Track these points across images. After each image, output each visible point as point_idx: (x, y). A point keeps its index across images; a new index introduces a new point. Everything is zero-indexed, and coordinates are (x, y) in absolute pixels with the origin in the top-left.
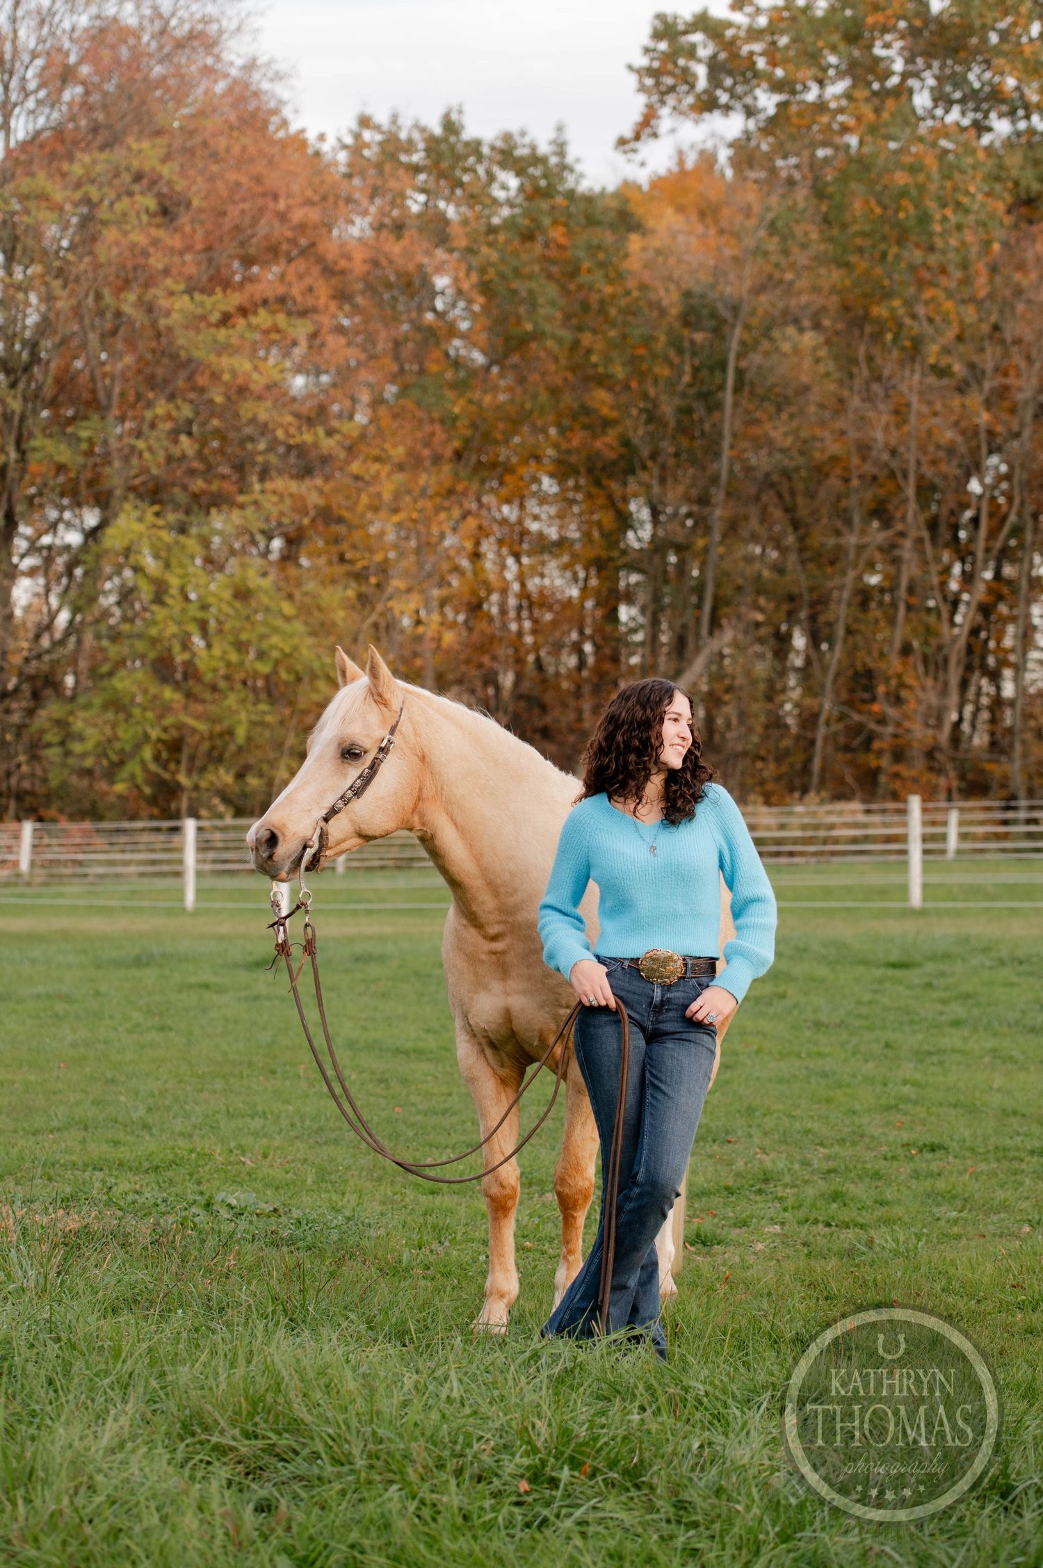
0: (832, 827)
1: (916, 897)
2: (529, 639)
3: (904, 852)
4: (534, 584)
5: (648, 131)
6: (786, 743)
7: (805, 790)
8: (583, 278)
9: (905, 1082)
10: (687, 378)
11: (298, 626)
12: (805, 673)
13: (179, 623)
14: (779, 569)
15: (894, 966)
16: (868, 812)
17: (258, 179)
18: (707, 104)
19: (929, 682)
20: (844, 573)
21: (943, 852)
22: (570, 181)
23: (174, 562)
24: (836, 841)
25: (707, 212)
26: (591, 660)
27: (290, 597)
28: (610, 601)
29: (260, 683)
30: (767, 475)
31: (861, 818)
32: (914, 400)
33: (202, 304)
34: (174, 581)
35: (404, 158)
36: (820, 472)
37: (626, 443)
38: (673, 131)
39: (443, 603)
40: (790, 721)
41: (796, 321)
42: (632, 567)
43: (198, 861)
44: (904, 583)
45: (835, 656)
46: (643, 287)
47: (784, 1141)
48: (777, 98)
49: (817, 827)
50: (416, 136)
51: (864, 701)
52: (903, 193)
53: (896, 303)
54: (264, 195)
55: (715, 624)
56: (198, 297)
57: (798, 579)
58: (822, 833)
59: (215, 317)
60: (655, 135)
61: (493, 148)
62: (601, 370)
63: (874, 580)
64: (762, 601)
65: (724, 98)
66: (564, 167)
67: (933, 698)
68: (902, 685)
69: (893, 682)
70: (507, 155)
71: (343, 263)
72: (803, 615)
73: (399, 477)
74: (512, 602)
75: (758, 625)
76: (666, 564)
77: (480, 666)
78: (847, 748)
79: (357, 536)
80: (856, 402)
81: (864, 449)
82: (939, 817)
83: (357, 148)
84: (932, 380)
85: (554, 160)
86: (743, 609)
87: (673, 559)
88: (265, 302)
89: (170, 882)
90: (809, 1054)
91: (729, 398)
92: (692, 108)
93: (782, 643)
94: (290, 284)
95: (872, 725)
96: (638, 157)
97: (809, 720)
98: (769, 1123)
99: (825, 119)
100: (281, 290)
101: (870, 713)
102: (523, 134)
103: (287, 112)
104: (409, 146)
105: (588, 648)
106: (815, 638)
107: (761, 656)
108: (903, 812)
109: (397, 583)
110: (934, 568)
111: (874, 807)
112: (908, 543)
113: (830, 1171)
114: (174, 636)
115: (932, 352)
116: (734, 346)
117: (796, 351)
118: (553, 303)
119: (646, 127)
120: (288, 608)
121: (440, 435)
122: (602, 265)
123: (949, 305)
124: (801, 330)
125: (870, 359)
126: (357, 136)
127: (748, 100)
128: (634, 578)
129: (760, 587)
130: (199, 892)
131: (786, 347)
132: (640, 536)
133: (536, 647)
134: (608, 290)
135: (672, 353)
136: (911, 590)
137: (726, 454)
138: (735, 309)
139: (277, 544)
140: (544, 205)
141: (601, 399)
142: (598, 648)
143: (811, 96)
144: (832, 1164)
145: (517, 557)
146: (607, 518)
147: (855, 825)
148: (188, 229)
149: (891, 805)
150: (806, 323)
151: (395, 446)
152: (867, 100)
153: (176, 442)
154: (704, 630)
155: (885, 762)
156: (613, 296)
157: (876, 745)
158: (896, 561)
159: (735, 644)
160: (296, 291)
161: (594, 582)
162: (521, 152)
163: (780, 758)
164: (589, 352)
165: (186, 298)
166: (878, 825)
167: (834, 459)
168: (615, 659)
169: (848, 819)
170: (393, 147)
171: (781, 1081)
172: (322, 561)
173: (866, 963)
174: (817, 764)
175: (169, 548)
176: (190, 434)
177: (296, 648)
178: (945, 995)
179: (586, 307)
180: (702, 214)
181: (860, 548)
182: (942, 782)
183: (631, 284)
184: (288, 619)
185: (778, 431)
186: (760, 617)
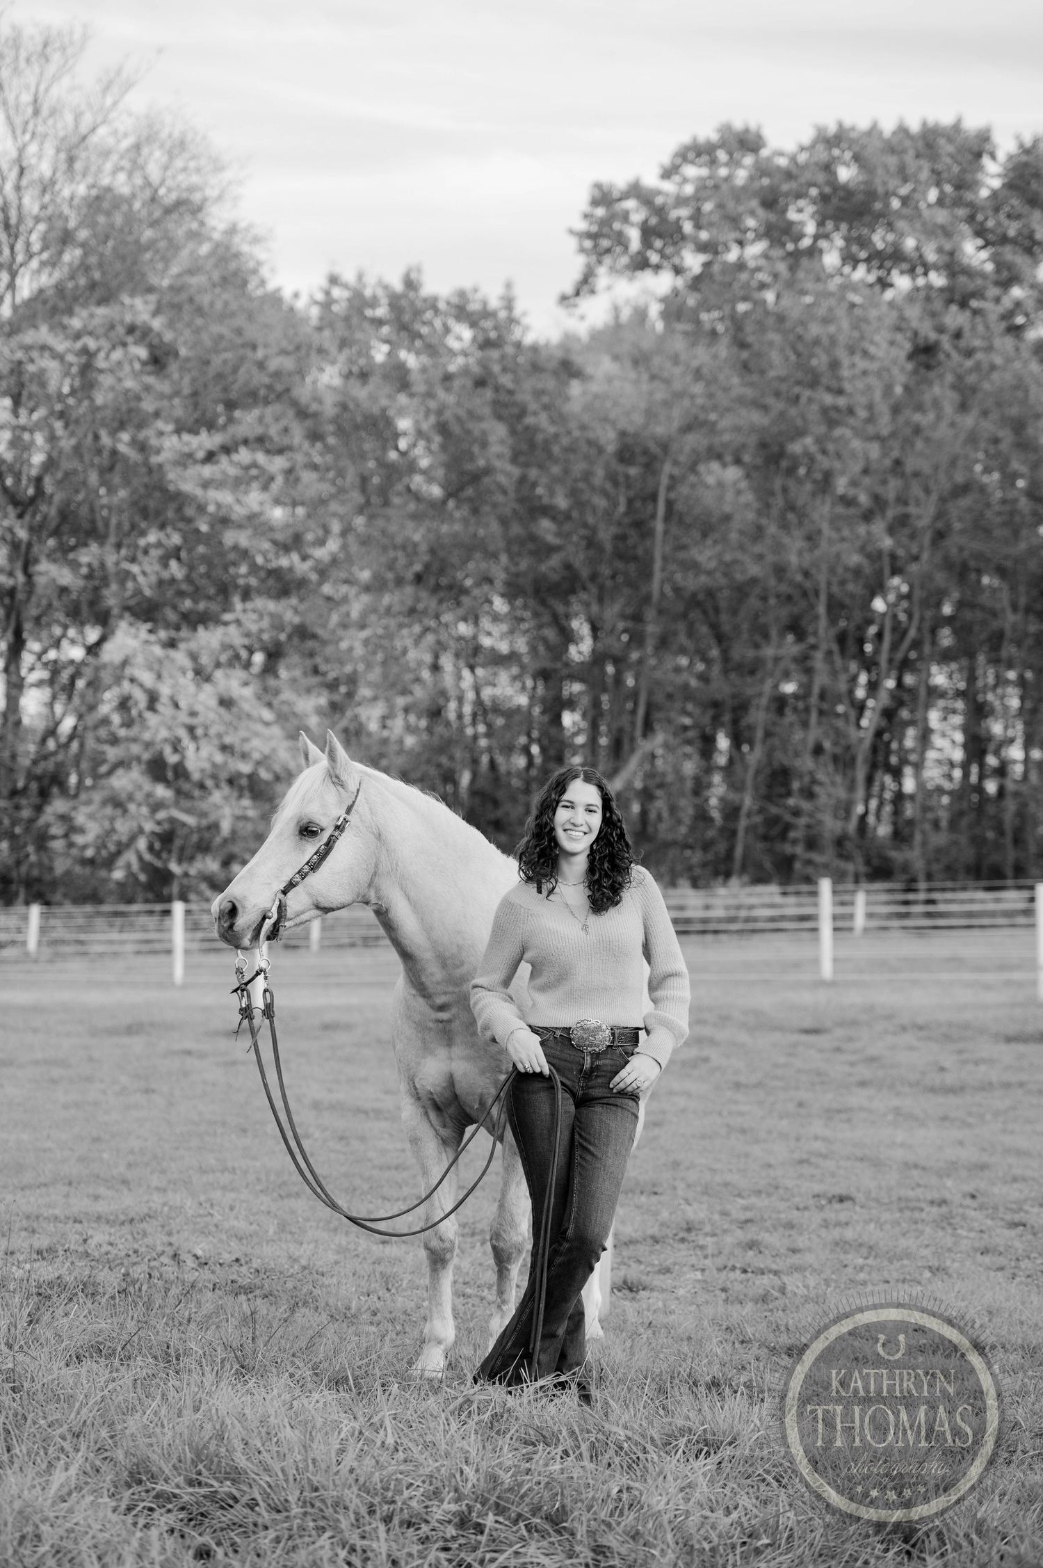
0: (751, 907)
1: (827, 970)
2: (483, 742)
3: (815, 930)
4: (487, 693)
5: (586, 288)
6: (711, 833)
7: (728, 875)
8: (529, 420)
9: (816, 1138)
10: (622, 508)
11: (276, 731)
12: (728, 770)
13: (170, 728)
14: (704, 678)
15: (807, 1031)
16: (784, 894)
17: (239, 332)
18: (641, 264)
19: (838, 779)
20: (762, 681)
21: (850, 929)
22: (517, 333)
23: (165, 674)
24: (755, 920)
25: (639, 360)
26: (538, 760)
27: (269, 705)
28: (555, 706)
29: (244, 782)
30: (694, 595)
31: (778, 899)
32: (825, 527)
33: (188, 444)
34: (165, 690)
35: (369, 313)
36: (741, 591)
37: (568, 566)
38: (609, 288)
39: (407, 710)
40: (716, 814)
41: (719, 457)
42: (573, 677)
43: (187, 940)
44: (816, 690)
45: (754, 756)
46: (583, 427)
47: (705, 1192)
48: (702, 258)
49: (738, 907)
50: (380, 293)
51: (781, 796)
52: (817, 342)
53: (808, 440)
54: (243, 346)
55: (648, 728)
56: (186, 437)
57: (721, 688)
58: (743, 913)
59: (201, 455)
60: (593, 292)
61: (448, 303)
62: (545, 501)
63: (789, 688)
64: (690, 707)
65: (654, 258)
66: (512, 321)
67: (842, 793)
68: (814, 781)
69: (807, 779)
70: (461, 310)
71: (314, 407)
72: (727, 718)
73: (366, 599)
74: (467, 709)
75: (685, 728)
76: (604, 672)
77: (439, 766)
78: (765, 838)
79: (329, 650)
80: (772, 529)
81: (780, 571)
82: (846, 898)
83: (327, 304)
84: (840, 510)
85: (502, 314)
86: (673, 715)
87: (610, 669)
88: (246, 442)
89: (162, 958)
90: (730, 1113)
91: (659, 526)
92: (627, 267)
93: (707, 745)
94: (267, 426)
95: (788, 818)
96: (579, 311)
97: (732, 812)
98: (692, 1176)
99: (744, 276)
100: (259, 430)
101: (786, 807)
102: (476, 290)
103: (265, 272)
104: (374, 302)
105: (535, 749)
106: (737, 740)
107: (687, 756)
108: (815, 894)
109: (364, 692)
110: (843, 678)
111: (790, 889)
112: (819, 656)
113: (747, 1221)
114: (166, 740)
115: (841, 485)
116: (664, 481)
117: (721, 485)
118: (502, 442)
119: (585, 284)
120: (267, 715)
121: (402, 561)
122: (546, 407)
123: (856, 444)
124: (724, 465)
125: (785, 490)
126: (328, 293)
127: (676, 260)
128: (577, 687)
129: (687, 693)
130: (188, 967)
131: (711, 480)
132: (581, 651)
133: (489, 749)
134: (552, 430)
135: (608, 486)
136: (822, 696)
137: (658, 576)
138: (665, 447)
139: (259, 658)
140: (495, 354)
141: (546, 527)
142: (543, 750)
143: (732, 256)
144: (749, 1215)
145: (472, 668)
146: (551, 634)
147: (772, 906)
148: (176, 376)
149: (804, 888)
150: (728, 458)
151: (362, 569)
152: (783, 259)
153: (166, 566)
154: (638, 732)
155: (799, 850)
156: (556, 436)
157: (792, 835)
158: (809, 671)
159: (666, 746)
160: (273, 431)
161: (540, 690)
162: (474, 307)
163: (706, 846)
164: (534, 485)
165: (175, 439)
166: (791, 905)
167: (754, 581)
168: (560, 760)
169: (767, 900)
170: (359, 302)
171: (703, 1137)
172: (297, 673)
173: (780, 1028)
174: (739, 851)
175: (160, 662)
176: (179, 559)
177: (274, 750)
178: (853, 1058)
179: (532, 445)
180: (636, 363)
181: (777, 660)
182: (850, 867)
183: (573, 425)
184: (267, 724)
185: (705, 555)
186: (687, 721)
